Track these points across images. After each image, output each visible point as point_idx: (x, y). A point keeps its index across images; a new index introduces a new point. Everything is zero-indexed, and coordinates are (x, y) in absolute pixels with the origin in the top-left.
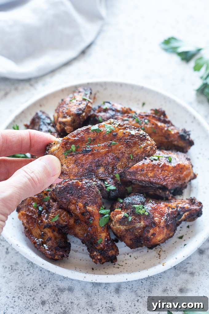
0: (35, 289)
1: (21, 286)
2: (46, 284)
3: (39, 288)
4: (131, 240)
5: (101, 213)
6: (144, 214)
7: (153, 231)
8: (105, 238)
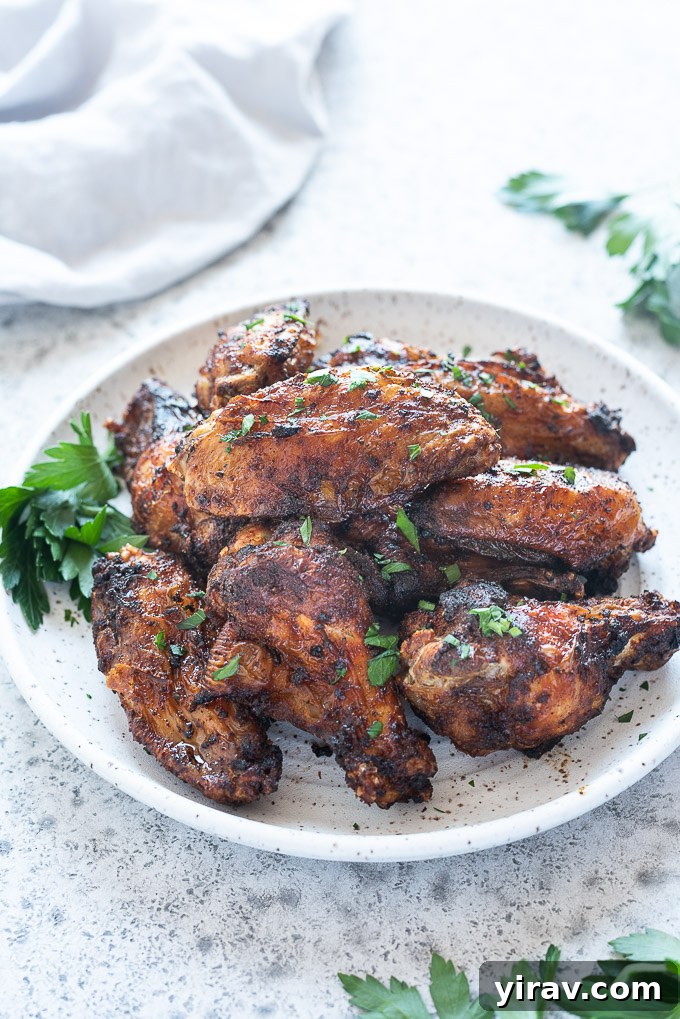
0: (175, 904)
1: (128, 897)
2: (209, 888)
3: (186, 901)
4: (471, 722)
5: (372, 643)
6: (506, 634)
7: (540, 686)
8: (391, 722)
